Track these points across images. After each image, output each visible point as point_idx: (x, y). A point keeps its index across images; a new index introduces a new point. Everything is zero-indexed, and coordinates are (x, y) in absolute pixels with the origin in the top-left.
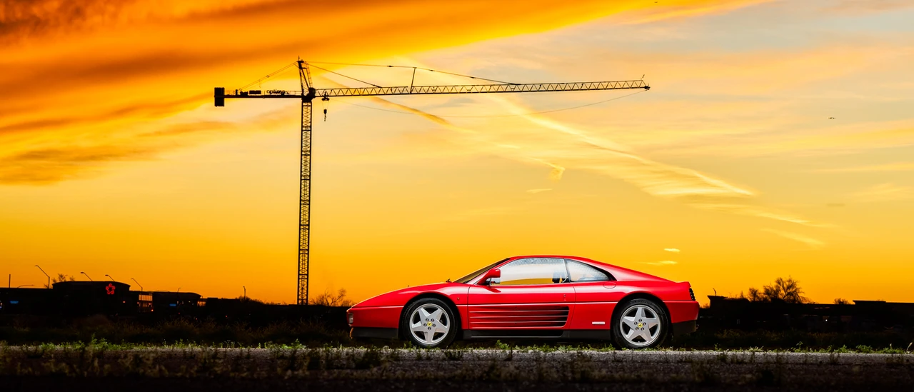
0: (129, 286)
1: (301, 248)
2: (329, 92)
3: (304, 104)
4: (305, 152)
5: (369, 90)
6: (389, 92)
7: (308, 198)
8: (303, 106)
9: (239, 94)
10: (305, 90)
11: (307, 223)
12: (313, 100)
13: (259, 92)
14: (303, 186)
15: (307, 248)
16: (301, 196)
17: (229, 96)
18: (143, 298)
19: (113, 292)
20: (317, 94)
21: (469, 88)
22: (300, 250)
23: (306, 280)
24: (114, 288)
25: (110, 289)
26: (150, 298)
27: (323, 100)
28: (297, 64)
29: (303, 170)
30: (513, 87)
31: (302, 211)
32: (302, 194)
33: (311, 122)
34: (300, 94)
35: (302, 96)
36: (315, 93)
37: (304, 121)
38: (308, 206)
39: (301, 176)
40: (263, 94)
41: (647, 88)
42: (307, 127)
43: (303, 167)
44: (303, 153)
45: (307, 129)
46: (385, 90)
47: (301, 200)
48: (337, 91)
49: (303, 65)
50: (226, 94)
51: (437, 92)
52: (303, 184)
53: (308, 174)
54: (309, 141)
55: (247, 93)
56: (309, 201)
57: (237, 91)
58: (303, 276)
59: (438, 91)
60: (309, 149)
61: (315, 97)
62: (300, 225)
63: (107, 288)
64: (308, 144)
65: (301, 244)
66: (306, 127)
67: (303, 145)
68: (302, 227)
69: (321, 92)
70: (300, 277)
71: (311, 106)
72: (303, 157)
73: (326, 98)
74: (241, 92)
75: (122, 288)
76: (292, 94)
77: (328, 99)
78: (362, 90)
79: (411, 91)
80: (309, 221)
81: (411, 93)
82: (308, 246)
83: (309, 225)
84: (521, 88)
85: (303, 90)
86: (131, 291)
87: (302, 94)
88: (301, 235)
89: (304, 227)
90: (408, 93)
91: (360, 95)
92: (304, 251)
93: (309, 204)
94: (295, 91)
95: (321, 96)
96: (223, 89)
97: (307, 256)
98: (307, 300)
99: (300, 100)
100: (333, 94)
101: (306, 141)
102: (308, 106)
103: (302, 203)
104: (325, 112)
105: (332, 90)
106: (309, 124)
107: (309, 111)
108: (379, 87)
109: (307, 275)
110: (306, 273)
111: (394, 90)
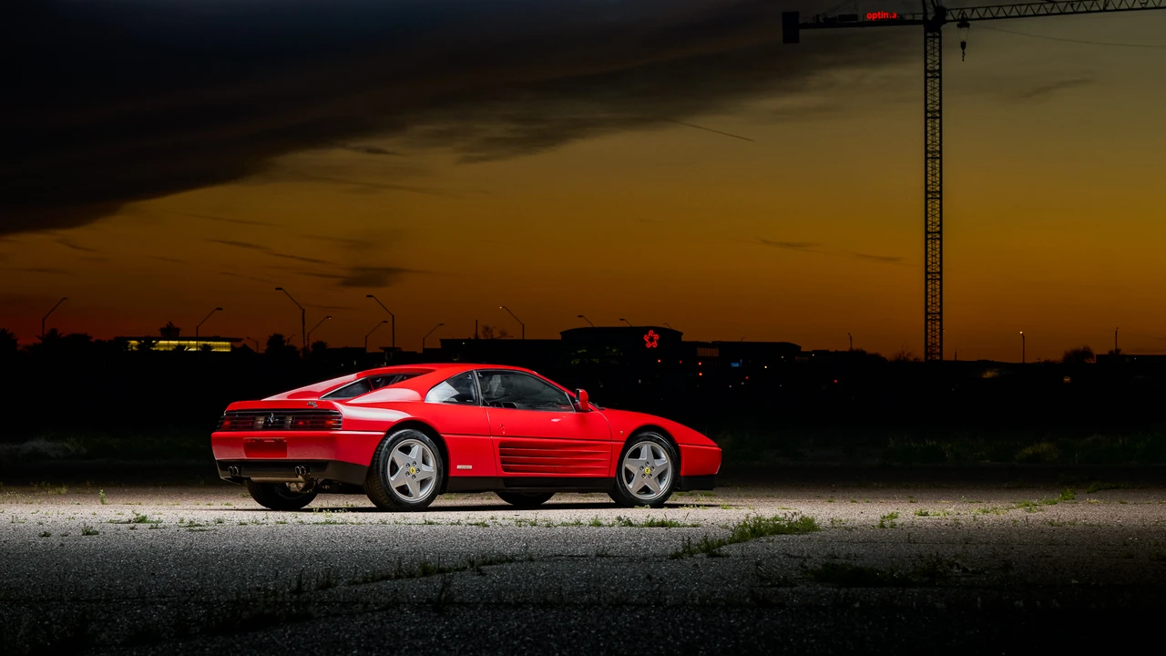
0: (681, 334)
1: (929, 270)
2: (968, 13)
3: (929, 34)
4: (931, 112)
5: (1035, 8)
6: (1068, 9)
7: (938, 189)
8: (926, 38)
9: (821, 20)
10: (929, 11)
11: (938, 229)
12: (943, 27)
13: (855, 17)
14: (929, 169)
15: (938, 269)
16: (926, 186)
17: (806, 26)
18: (701, 352)
19: (655, 345)
20: (949, 17)
22: (925, 273)
23: (938, 323)
24: (656, 337)
25: (651, 340)
26: (715, 353)
27: (959, 26)
29: (929, 142)
31: (929, 209)
32: (929, 182)
33: (940, 64)
34: (920, 17)
35: (925, 22)
36: (945, 15)
37: (928, 61)
38: (938, 202)
39: (926, 152)
40: (860, 20)
42: (935, 71)
43: (930, 138)
44: (929, 115)
45: (933, 74)
46: (1061, 6)
47: (927, 192)
48: (981, 11)
50: (801, 22)
51: (1148, 6)
52: (930, 165)
53: (938, 148)
54: (938, 94)
55: (836, 19)
56: (941, 192)
57: (818, 16)
58: (934, 316)
59: (1150, 4)
60: (937, 108)
61: (946, 22)
62: (927, 232)
63: (646, 338)
64: (937, 99)
65: (929, 263)
66: (932, 72)
67: (929, 102)
68: (929, 236)
69: (956, 13)
70: (928, 317)
71: (940, 37)
72: (928, 121)
73: (963, 23)
74: (825, 19)
75: (669, 337)
76: (909, 17)
77: (968, 26)
78: (1024, 8)
79: (1106, 5)
80: (941, 226)
81: (1105, 10)
82: (940, 266)
83: (940, 232)
85: (925, 13)
86: (685, 342)
87: (925, 18)
88: (929, 250)
89: (934, 235)
90: (1100, 11)
91: (1020, 16)
92: (933, 276)
93: (941, 199)
94: (914, 14)
95: (955, 20)
96: (796, 15)
97: (938, 283)
98: (941, 354)
99: (921, 28)
100: (975, 16)
101: (933, 95)
102: (934, 37)
103: (930, 196)
104: (963, 45)
105: (973, 9)
106: (937, 67)
107: (937, 45)
108: (1051, 2)
109: (940, 314)
110: (938, 311)
111: (1075, 5)
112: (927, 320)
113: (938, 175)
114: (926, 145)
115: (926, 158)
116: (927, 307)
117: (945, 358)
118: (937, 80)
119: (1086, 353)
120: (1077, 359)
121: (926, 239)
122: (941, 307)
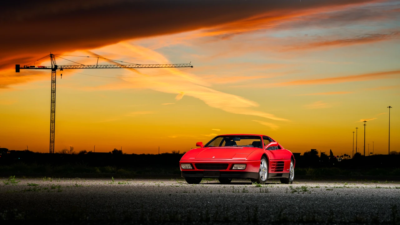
2: (63, 67)
3: (53, 72)
5: (79, 66)
6: (88, 67)
8: (52, 73)
11: (54, 120)
12: (56, 70)
13: (34, 67)
14: (52, 105)
15: (54, 130)
16: (51, 109)
17: (22, 68)
20: (58, 68)
21: (120, 66)
22: (51, 131)
23: (53, 143)
28: (50, 55)
30: (138, 66)
31: (52, 115)
32: (52, 109)
37: (53, 78)
39: (51, 101)
40: (36, 67)
41: (192, 67)
43: (52, 97)
44: (52, 92)
45: (54, 82)
46: (86, 66)
47: (51, 111)
49: (53, 56)
50: (20, 67)
53: (54, 100)
54: (55, 87)
55: (29, 67)
56: (55, 111)
57: (25, 66)
58: (52, 141)
59: (107, 67)
60: (54, 90)
62: (51, 121)
64: (54, 88)
65: (51, 129)
66: (53, 81)
67: (52, 88)
69: (60, 67)
71: (56, 73)
73: (62, 69)
74: (27, 67)
76: (48, 67)
78: (77, 66)
79: (97, 67)
80: (55, 119)
81: (97, 68)
82: (54, 129)
83: (54, 121)
84: (141, 66)
85: (52, 66)
88: (51, 125)
89: (53, 121)
90: (95, 68)
91: (76, 68)
92: (52, 131)
93: (55, 113)
94: (49, 67)
95: (59, 69)
96: (19, 65)
97: (53, 133)
98: (54, 151)
99: (51, 70)
100: (65, 68)
101: (53, 87)
104: (61, 75)
106: (55, 80)
107: (55, 75)
108: (83, 65)
109: (54, 141)
110: (53, 140)
111: (90, 66)
112: (50, 143)
113: (54, 107)
114: (51, 99)
115: (51, 102)
116: (50, 139)
117: (54, 153)
118: (55, 83)
119: (85, 152)
120: (83, 153)
121: (51, 123)
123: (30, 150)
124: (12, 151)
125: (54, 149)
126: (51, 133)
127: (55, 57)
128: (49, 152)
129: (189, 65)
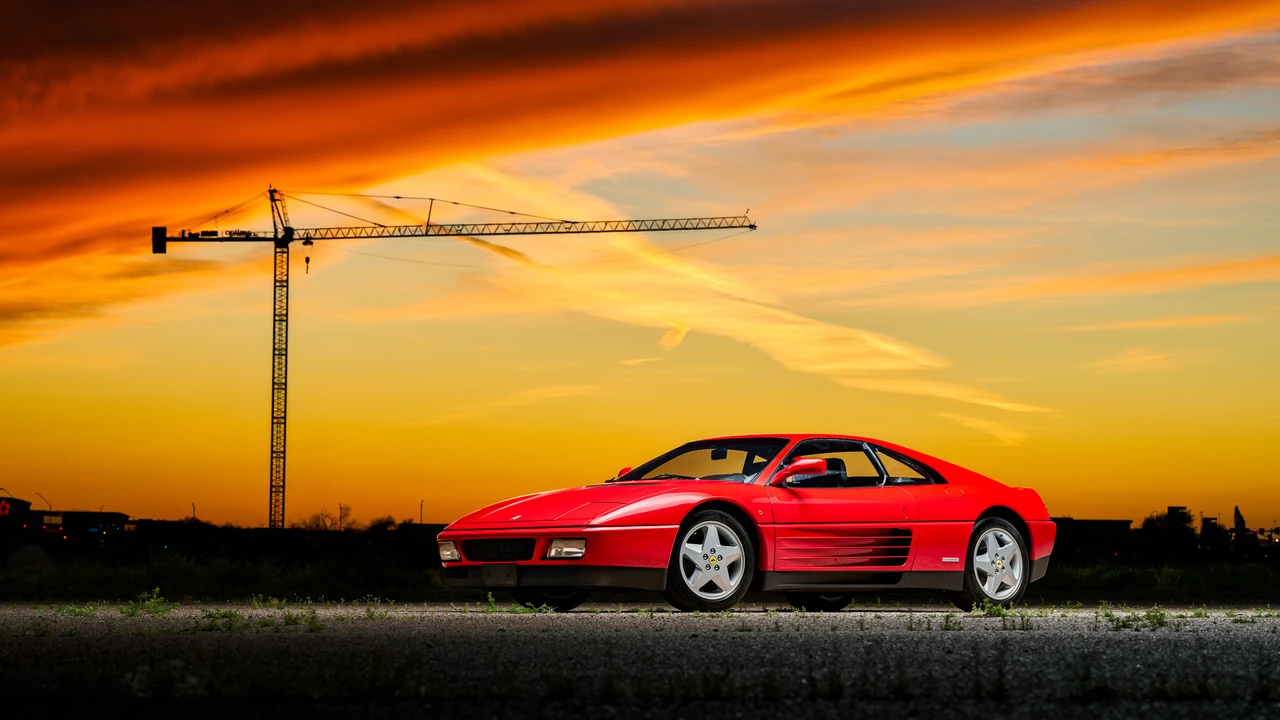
0: (30, 504)
1: (274, 449)
2: (312, 233)
3: (278, 250)
4: (279, 316)
5: (369, 231)
6: (397, 233)
7: (283, 381)
8: (276, 253)
9: (187, 236)
10: (279, 230)
11: (283, 415)
12: (291, 245)
13: (215, 233)
14: (276, 364)
15: (282, 449)
16: (274, 378)
17: (173, 239)
19: (7, 513)
20: (296, 236)
21: (508, 227)
22: (272, 452)
23: (281, 495)
24: (8, 506)
25: (4, 509)
26: (60, 520)
27: (304, 244)
28: (268, 195)
29: (277, 341)
30: (568, 225)
31: (275, 398)
32: (276, 375)
33: (287, 275)
34: (271, 235)
35: (275, 239)
36: (293, 234)
37: (278, 273)
38: (283, 392)
39: (274, 349)
40: (220, 236)
41: (752, 227)
42: (283, 281)
43: (277, 337)
44: (277, 318)
45: (281, 283)
46: (391, 230)
47: (274, 383)
48: (323, 232)
49: (277, 196)
50: (168, 235)
51: (462, 232)
52: (277, 360)
53: (284, 346)
54: (285, 301)
55: (198, 234)
56: (286, 384)
57: (183, 231)
58: (277, 488)
59: (464, 231)
60: (284, 312)
61: (293, 240)
62: (273, 418)
64: (284, 305)
65: (275, 444)
66: (280, 282)
67: (277, 307)
68: (275, 421)
69: (302, 233)
70: (274, 489)
71: (288, 253)
72: (277, 323)
73: (308, 241)
74: (190, 234)
76: (261, 235)
77: (311, 243)
78: (359, 230)
79: (427, 231)
80: (285, 412)
81: (426, 235)
82: (284, 446)
83: (285, 418)
84: (579, 226)
85: (276, 230)
86: (33, 511)
87: (276, 235)
88: (275, 432)
89: (279, 420)
90: (423, 235)
91: (356, 238)
92: (278, 454)
93: (285, 389)
94: (265, 232)
95: (301, 239)
96: (165, 229)
97: (282, 460)
98: (283, 521)
99: (272, 244)
100: (318, 236)
101: (281, 301)
102: (283, 252)
103: (276, 387)
104: (307, 260)
105: (316, 230)
106: (285, 278)
107: (285, 259)
108: (382, 226)
109: (283, 487)
110: (281, 484)
111: (403, 230)
112: (271, 492)
113: (284, 369)
114: (274, 344)
115: (274, 355)
116: (272, 480)
117: (285, 527)
118: (285, 289)
119: (390, 522)
120: (381, 527)
121: (273, 423)
122: (284, 481)
123: (203, 519)
124: (140, 521)
125: (283, 515)
126: (272, 458)
127: (286, 198)
128: (267, 525)
129: (741, 221)
